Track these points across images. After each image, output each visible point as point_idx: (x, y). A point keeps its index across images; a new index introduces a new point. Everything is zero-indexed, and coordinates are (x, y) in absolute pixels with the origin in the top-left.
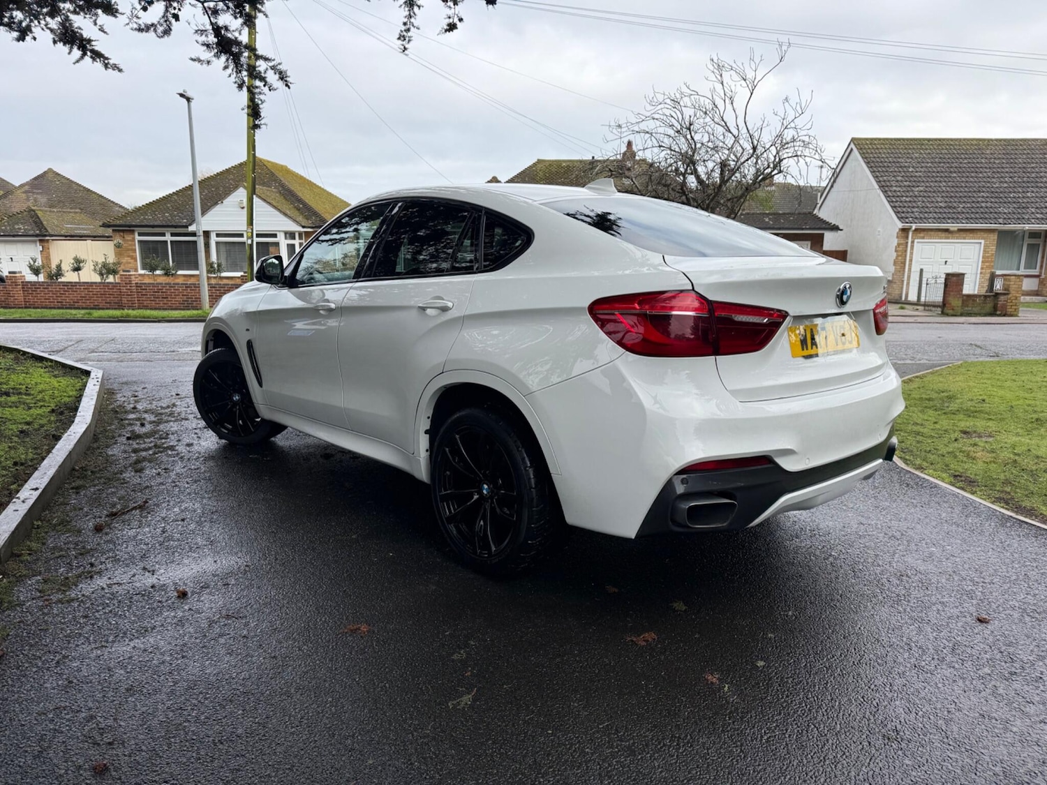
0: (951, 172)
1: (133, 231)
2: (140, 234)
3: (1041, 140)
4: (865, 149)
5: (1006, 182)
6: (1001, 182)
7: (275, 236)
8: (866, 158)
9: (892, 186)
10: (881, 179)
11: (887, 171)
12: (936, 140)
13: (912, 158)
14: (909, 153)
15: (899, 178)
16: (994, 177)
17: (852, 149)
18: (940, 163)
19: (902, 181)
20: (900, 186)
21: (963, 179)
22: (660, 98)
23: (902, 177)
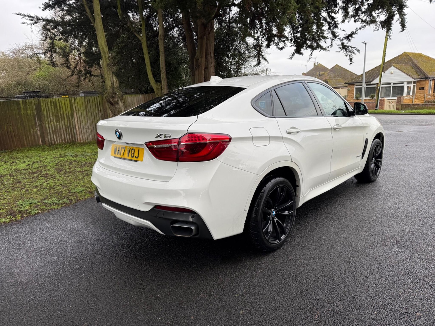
1: (354, 85)
2: (356, 86)
7: (403, 83)
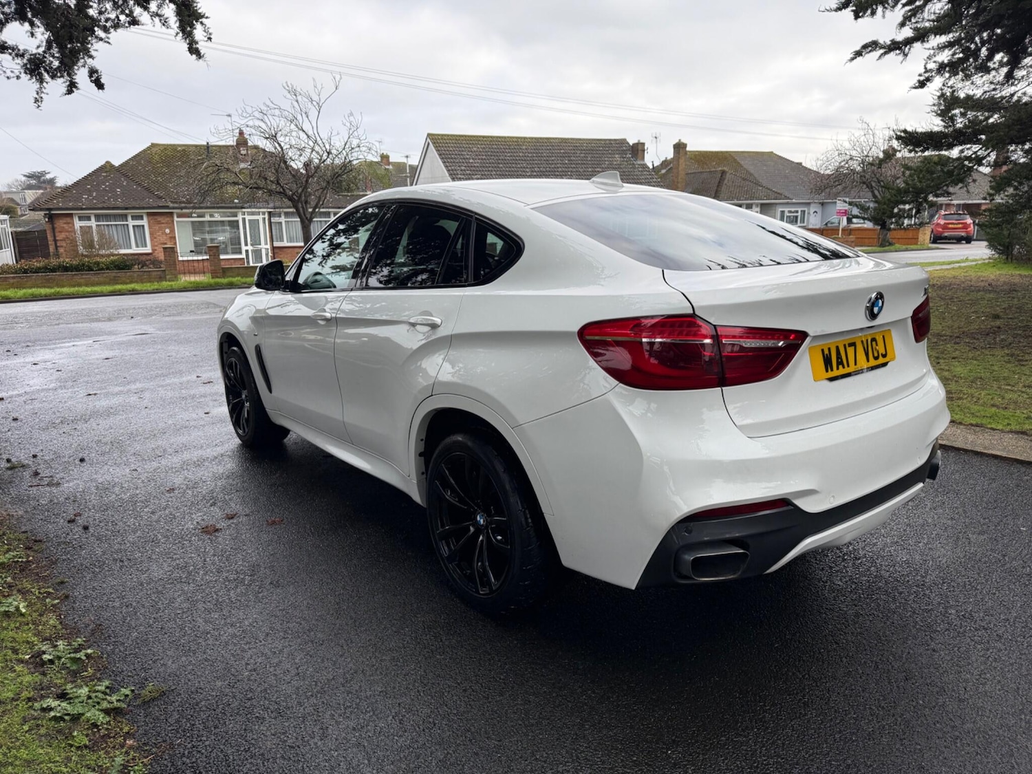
0: (499, 163)
3: (559, 139)
4: (438, 143)
5: (535, 171)
6: (532, 171)
8: (439, 150)
9: (458, 174)
10: (450, 168)
11: (454, 162)
12: (488, 137)
13: (472, 151)
14: (469, 147)
15: (463, 168)
16: (527, 168)
17: (429, 144)
18: (491, 156)
19: (464, 170)
20: (464, 175)
21: (507, 169)
22: (249, 110)
23: (465, 167)
